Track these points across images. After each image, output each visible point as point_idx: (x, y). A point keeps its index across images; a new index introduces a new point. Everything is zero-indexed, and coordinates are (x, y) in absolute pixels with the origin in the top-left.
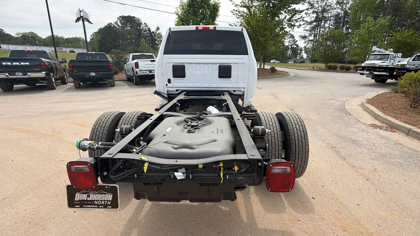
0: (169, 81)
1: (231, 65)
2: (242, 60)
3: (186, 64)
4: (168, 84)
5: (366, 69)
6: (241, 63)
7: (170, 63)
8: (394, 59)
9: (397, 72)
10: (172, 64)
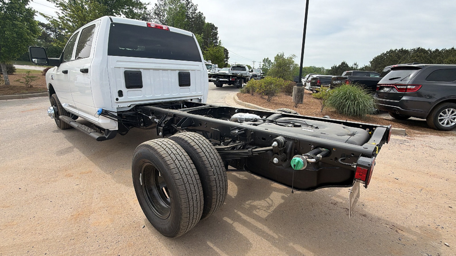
0: (120, 93)
1: (190, 71)
2: (198, 67)
3: (143, 70)
4: (119, 98)
5: (212, 76)
6: (198, 70)
7: (120, 68)
8: (214, 68)
9: (232, 78)
10: (124, 70)
